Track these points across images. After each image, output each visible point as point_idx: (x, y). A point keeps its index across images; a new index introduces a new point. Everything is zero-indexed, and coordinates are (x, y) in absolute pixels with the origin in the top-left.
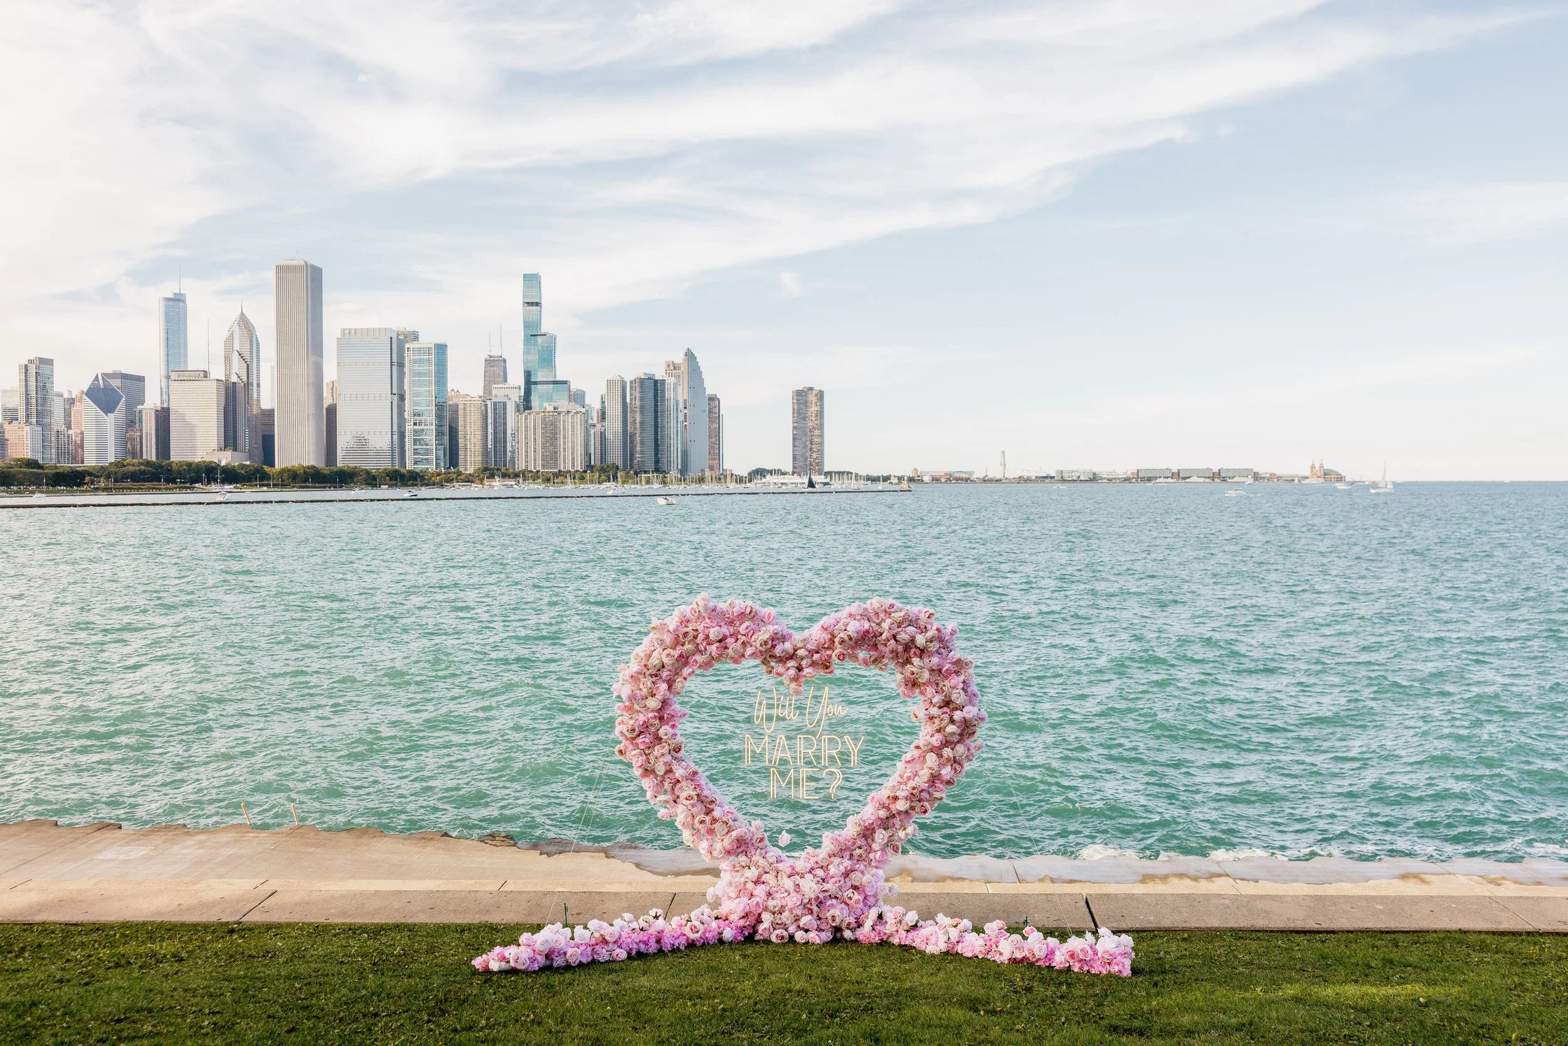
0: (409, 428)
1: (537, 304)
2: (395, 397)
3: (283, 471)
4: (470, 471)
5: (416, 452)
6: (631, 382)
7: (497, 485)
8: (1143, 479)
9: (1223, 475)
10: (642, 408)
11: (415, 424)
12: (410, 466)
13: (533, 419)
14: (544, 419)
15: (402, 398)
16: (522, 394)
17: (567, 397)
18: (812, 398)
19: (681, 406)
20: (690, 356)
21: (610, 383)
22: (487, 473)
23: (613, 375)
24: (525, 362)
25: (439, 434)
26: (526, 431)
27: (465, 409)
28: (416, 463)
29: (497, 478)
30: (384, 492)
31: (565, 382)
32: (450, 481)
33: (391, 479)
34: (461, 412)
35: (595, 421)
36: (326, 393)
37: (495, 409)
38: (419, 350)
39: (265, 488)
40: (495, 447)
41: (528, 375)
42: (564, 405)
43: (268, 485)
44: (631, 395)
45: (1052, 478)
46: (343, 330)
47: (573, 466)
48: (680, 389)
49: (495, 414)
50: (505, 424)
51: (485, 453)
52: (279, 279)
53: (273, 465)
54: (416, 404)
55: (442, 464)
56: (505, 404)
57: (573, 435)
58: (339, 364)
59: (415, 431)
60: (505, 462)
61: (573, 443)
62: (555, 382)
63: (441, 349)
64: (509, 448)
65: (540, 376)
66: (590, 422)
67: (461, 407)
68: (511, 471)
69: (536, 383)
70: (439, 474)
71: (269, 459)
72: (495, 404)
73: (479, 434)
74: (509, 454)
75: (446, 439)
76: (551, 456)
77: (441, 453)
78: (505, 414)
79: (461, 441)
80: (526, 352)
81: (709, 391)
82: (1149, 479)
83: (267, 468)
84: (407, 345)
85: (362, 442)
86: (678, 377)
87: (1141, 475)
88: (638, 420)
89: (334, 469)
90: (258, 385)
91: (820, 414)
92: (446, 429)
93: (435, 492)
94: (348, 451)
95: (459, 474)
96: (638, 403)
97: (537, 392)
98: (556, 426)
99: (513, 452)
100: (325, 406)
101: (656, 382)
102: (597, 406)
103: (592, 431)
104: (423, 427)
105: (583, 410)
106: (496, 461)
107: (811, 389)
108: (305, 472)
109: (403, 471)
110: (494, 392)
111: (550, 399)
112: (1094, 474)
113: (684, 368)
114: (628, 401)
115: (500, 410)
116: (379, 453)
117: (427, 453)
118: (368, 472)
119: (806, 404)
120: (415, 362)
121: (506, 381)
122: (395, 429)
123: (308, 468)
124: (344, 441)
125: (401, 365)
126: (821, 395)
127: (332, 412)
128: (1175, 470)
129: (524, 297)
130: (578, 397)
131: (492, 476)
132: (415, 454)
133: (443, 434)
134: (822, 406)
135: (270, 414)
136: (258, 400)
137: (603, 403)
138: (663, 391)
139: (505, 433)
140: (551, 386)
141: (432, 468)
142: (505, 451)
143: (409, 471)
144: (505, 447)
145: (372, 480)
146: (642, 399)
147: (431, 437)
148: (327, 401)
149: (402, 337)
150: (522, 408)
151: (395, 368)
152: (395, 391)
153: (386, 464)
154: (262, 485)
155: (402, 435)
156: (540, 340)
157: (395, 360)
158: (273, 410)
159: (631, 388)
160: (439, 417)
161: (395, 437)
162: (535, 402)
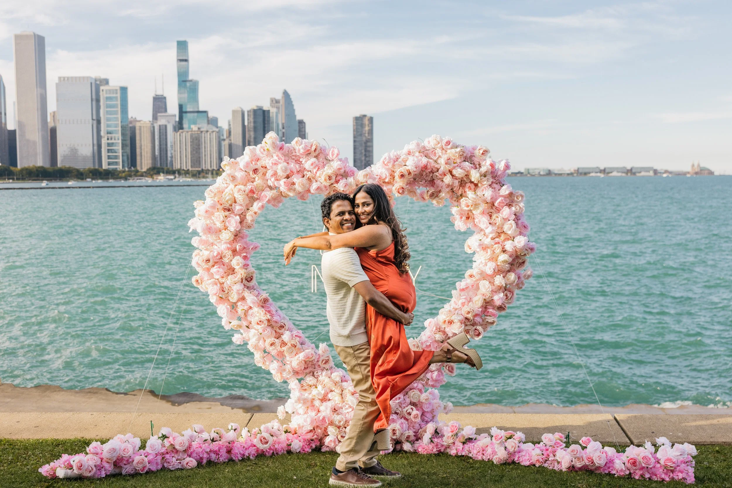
0: (104, 141)
1: (186, 60)
2: (95, 122)
3: (22, 170)
4: (144, 170)
5: (109, 157)
6: (248, 112)
7: (161, 178)
8: (581, 174)
9: (634, 171)
10: (255, 128)
11: (108, 139)
12: (105, 166)
13: (185, 136)
14: (191, 136)
15: (99, 122)
16: (177, 119)
17: (206, 121)
18: (366, 122)
19: (280, 127)
20: (286, 94)
21: (234, 112)
22: (155, 171)
23: (236, 107)
24: (179, 99)
25: (124, 146)
26: (180, 143)
27: (140, 129)
28: (109, 164)
29: (162, 174)
30: (89, 182)
31: (205, 112)
32: (130, 176)
33: (93, 175)
34: (137, 132)
35: (225, 137)
36: (49, 119)
37: (160, 130)
38: (110, 91)
39: (11, 181)
40: (160, 154)
41: (181, 107)
42: (205, 127)
43: (13, 179)
44: (248, 119)
45: (522, 173)
46: (60, 78)
47: (211, 167)
48: (280, 116)
49: (160, 133)
50: (166, 139)
51: (154, 157)
52: (17, 44)
53: (16, 166)
54: (108, 126)
55: (126, 165)
56: (166, 126)
57: (210, 146)
58: (58, 100)
59: (109, 145)
60: (167, 164)
61: (210, 151)
62: (198, 112)
63: (124, 90)
64: (169, 155)
65: (189, 108)
66: (222, 138)
67: (137, 128)
68: (171, 169)
69: (186, 112)
70: (124, 172)
71: (14, 162)
72: (160, 126)
73: (149, 145)
74: (169, 159)
75: (128, 150)
76: (196, 159)
77: (125, 158)
78: (166, 132)
79: (138, 150)
80: (179, 92)
81: (298, 118)
82: (585, 174)
83: (12, 168)
84: (102, 88)
85: (74, 151)
86: (278, 108)
87: (580, 171)
88: (253, 136)
89: (56, 168)
90: (5, 114)
91: (371, 132)
92: (128, 142)
93: (122, 182)
94: (65, 157)
95: (137, 171)
96: (252, 124)
97: (187, 118)
98: (199, 141)
99: (172, 157)
100: (49, 127)
101: (264, 111)
102: (225, 127)
103: (223, 143)
104: (113, 141)
105: (217, 130)
106: (161, 164)
107: (365, 116)
108: (37, 170)
109: (100, 169)
110: (159, 118)
111: (195, 123)
112: (549, 171)
113: (282, 102)
114: (246, 124)
115: (163, 130)
116: (85, 158)
117: (116, 157)
118: (78, 170)
119: (362, 126)
120: (107, 98)
121: (166, 111)
122: (95, 142)
123: (39, 167)
124: (61, 151)
125: (98, 101)
126: (371, 120)
127: (53, 132)
128: (602, 168)
129: (178, 56)
130: (213, 122)
131: (158, 173)
132: (109, 158)
133: (126, 146)
134: (372, 127)
135: (13, 133)
136: (5, 124)
137: (230, 125)
138: (269, 117)
139: (166, 145)
140: (196, 114)
141: (120, 167)
142: (167, 157)
143: (104, 170)
144: (167, 154)
145: (80, 175)
146: (255, 122)
147: (119, 148)
148: (51, 124)
149: (98, 82)
150: (177, 129)
151: (94, 103)
152: (95, 117)
153: (89, 165)
154: (9, 179)
155: (99, 146)
156: (188, 84)
157: (94, 97)
158: (15, 131)
159: (248, 115)
160: (123, 134)
161: (96, 148)
162: (185, 125)
